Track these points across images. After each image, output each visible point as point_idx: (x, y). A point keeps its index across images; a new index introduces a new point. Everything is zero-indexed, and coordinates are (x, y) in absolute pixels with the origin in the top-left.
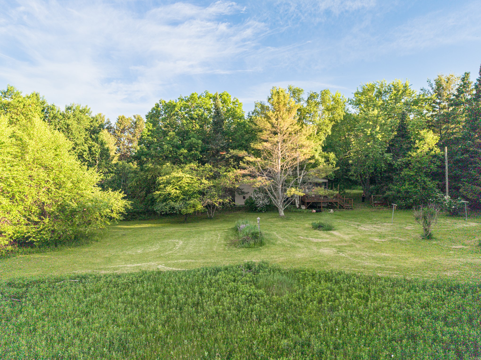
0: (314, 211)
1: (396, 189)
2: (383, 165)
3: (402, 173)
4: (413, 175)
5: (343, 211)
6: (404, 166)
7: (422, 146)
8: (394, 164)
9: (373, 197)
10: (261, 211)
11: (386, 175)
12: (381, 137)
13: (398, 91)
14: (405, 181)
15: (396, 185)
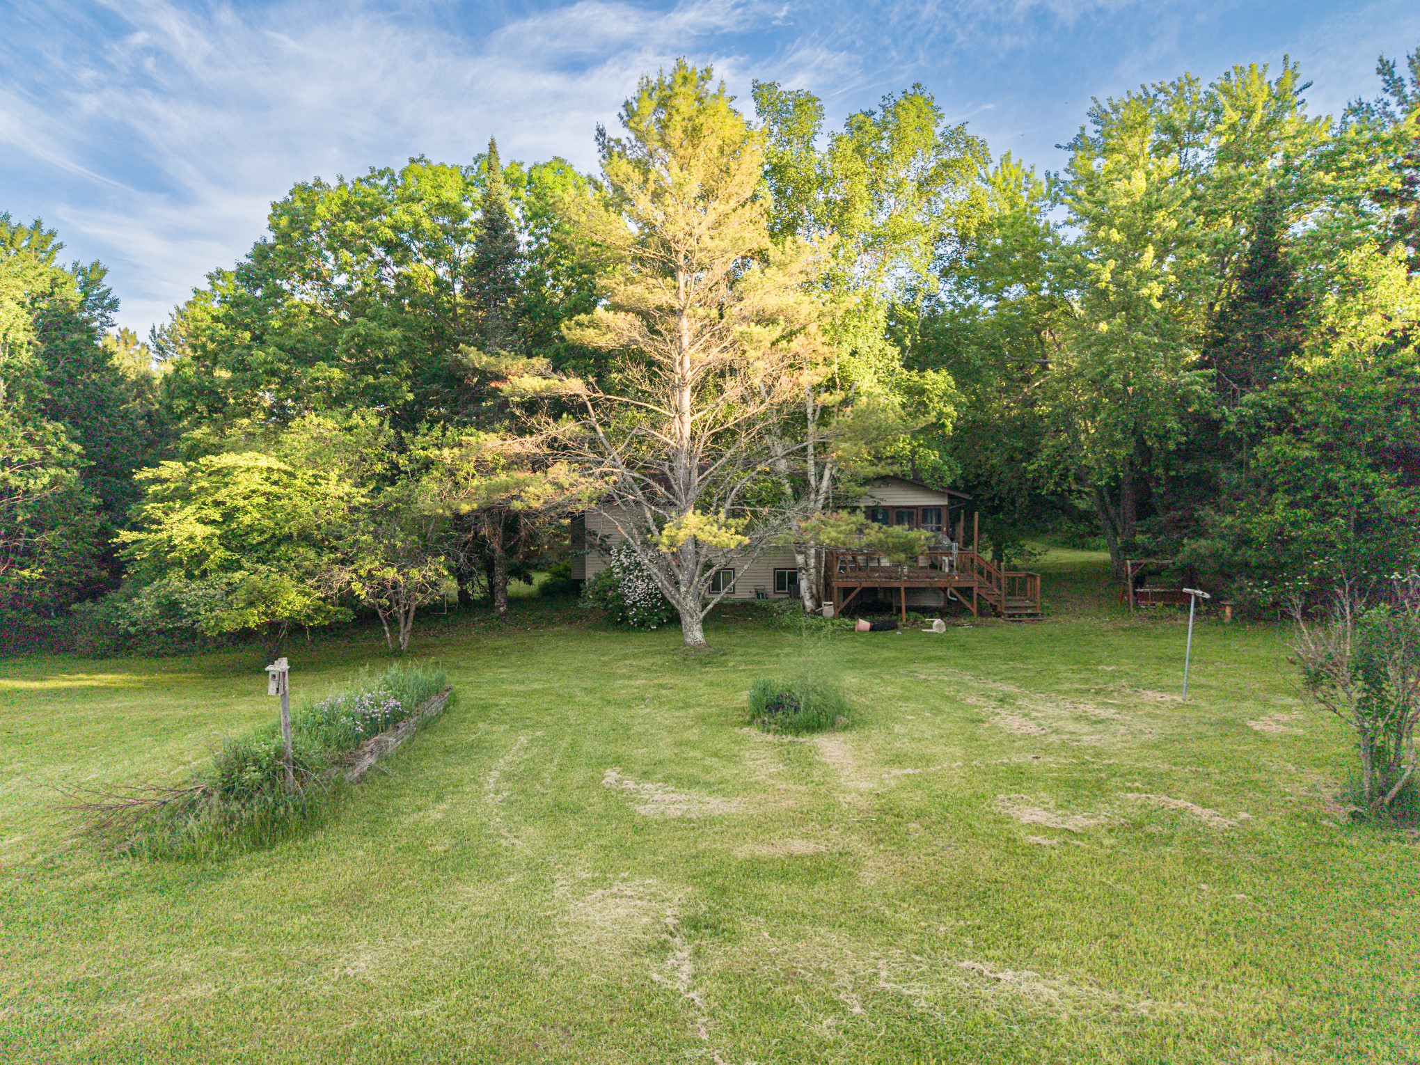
0: (864, 624)
1: (1231, 527)
2: (1172, 424)
3: (1261, 452)
4: (1308, 462)
5: (993, 625)
6: (1272, 424)
7: (1353, 321)
8: (1224, 419)
9: (1132, 565)
10: (642, 624)
11: (1192, 467)
12: (1158, 291)
13: (1249, 113)
14: (1272, 491)
15: (1232, 513)
